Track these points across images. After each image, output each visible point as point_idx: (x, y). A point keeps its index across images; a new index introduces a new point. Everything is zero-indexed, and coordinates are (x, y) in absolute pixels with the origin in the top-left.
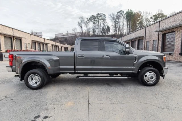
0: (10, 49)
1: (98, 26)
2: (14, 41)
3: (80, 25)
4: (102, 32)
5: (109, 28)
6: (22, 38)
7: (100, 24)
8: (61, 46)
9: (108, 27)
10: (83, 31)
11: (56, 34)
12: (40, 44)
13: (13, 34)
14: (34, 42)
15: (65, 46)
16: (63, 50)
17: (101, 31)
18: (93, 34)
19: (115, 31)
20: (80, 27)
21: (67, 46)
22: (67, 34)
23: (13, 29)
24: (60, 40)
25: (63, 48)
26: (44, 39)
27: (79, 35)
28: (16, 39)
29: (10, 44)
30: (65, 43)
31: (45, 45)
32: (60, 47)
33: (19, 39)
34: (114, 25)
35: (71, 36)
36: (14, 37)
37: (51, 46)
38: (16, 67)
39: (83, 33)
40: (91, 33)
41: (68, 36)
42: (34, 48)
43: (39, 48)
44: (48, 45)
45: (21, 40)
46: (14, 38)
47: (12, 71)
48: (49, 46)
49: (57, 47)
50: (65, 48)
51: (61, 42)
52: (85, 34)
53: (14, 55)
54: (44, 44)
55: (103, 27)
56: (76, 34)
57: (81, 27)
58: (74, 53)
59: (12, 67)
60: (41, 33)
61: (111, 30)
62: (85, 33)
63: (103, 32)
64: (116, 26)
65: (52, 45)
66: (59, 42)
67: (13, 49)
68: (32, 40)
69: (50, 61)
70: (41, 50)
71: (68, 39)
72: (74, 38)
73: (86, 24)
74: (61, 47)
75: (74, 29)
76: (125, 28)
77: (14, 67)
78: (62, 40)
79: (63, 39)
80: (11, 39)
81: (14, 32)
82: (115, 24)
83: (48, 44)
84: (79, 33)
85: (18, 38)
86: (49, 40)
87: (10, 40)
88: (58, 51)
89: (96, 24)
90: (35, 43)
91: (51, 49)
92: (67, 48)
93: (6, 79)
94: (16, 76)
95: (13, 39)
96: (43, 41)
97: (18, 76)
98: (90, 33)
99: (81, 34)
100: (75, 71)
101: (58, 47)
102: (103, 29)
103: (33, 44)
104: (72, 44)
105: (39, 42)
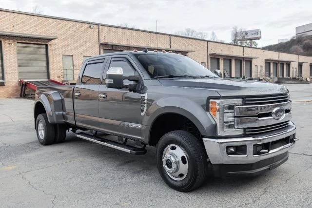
8: (300, 61)
12: (231, 61)
14: (215, 58)
23: (170, 35)
26: (242, 48)
31: (244, 61)
32: (294, 66)
37: (263, 64)
43: (228, 71)
44: (254, 62)
48: (258, 63)
49: (282, 64)
54: (240, 61)
60: (257, 32)
65: (266, 60)
68: (211, 55)
70: (233, 75)
74: (300, 65)
81: (172, 43)
83: (254, 60)
90: (217, 60)
91: (264, 72)
96: (240, 54)
101: (289, 65)
103: (211, 62)
105: (226, 56)
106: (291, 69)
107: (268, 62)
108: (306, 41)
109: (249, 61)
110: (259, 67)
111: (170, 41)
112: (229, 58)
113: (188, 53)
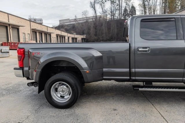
0: (6, 41)
1: (118, 6)
2: (11, 31)
3: (93, 6)
4: (123, 15)
5: (135, 8)
6: (19, 26)
7: (122, 4)
8: (68, 36)
9: (133, 7)
10: (97, 15)
11: (60, 21)
12: (42, 34)
13: (9, 21)
14: (34, 31)
15: (72, 36)
16: (71, 41)
17: (122, 13)
18: (112, 18)
19: (143, 12)
20: (93, 10)
21: (76, 36)
22: (75, 19)
23: (8, 14)
24: (66, 28)
25: (70, 39)
26: (46, 27)
27: (91, 20)
28: (12, 27)
29: (5, 34)
30: (72, 32)
31: (48, 35)
32: (66, 38)
33: (16, 28)
34: (141, 3)
35: (81, 22)
36: (9, 25)
37: (56, 37)
38: (29, 69)
39: (98, 17)
40: (109, 17)
41: (77, 22)
42: (35, 39)
43: (41, 39)
45: (18, 29)
46: (10, 27)
47: (24, 76)
48: (54, 36)
49: (63, 37)
50: (73, 39)
51: (67, 31)
52: (99, 19)
53: (26, 50)
54: (46, 34)
55: (126, 7)
56: (88, 18)
57: (95, 9)
58: (130, 44)
59: (23, 70)
60: (41, 20)
61: (136, 11)
62: (100, 17)
63: (125, 15)
64: (144, 5)
65: (56, 34)
66: (64, 30)
67: (10, 41)
68: (32, 29)
69: (85, 59)
70: (44, 42)
71: (76, 26)
72: (84, 25)
73: (101, 5)
74: (68, 38)
75: (85, 13)
76: (158, 7)
77: (26, 69)
78: (68, 28)
79: (70, 27)
80: (7, 27)
81: (9, 19)
82: (144, 3)
83: (52, 34)
84: (91, 18)
85: (14, 27)
86: (52, 28)
87: (5, 30)
88: (65, 42)
89: (116, 4)
90: (36, 32)
91: (56, 40)
92: (76, 39)
93: (10, 85)
94: (29, 85)
95: (8, 27)
96: (46, 30)
97: (32, 84)
98: (106, 17)
99: (94, 19)
100: (130, 77)
101: (65, 38)
102: (126, 10)
103: (33, 34)
104: (82, 34)
105: (41, 31)
106: (66, 40)
107: (57, 35)
108: (65, 27)
109: (50, 34)
110: (54, 38)
111: (8, 18)
112: (41, 32)
113: (20, 27)
